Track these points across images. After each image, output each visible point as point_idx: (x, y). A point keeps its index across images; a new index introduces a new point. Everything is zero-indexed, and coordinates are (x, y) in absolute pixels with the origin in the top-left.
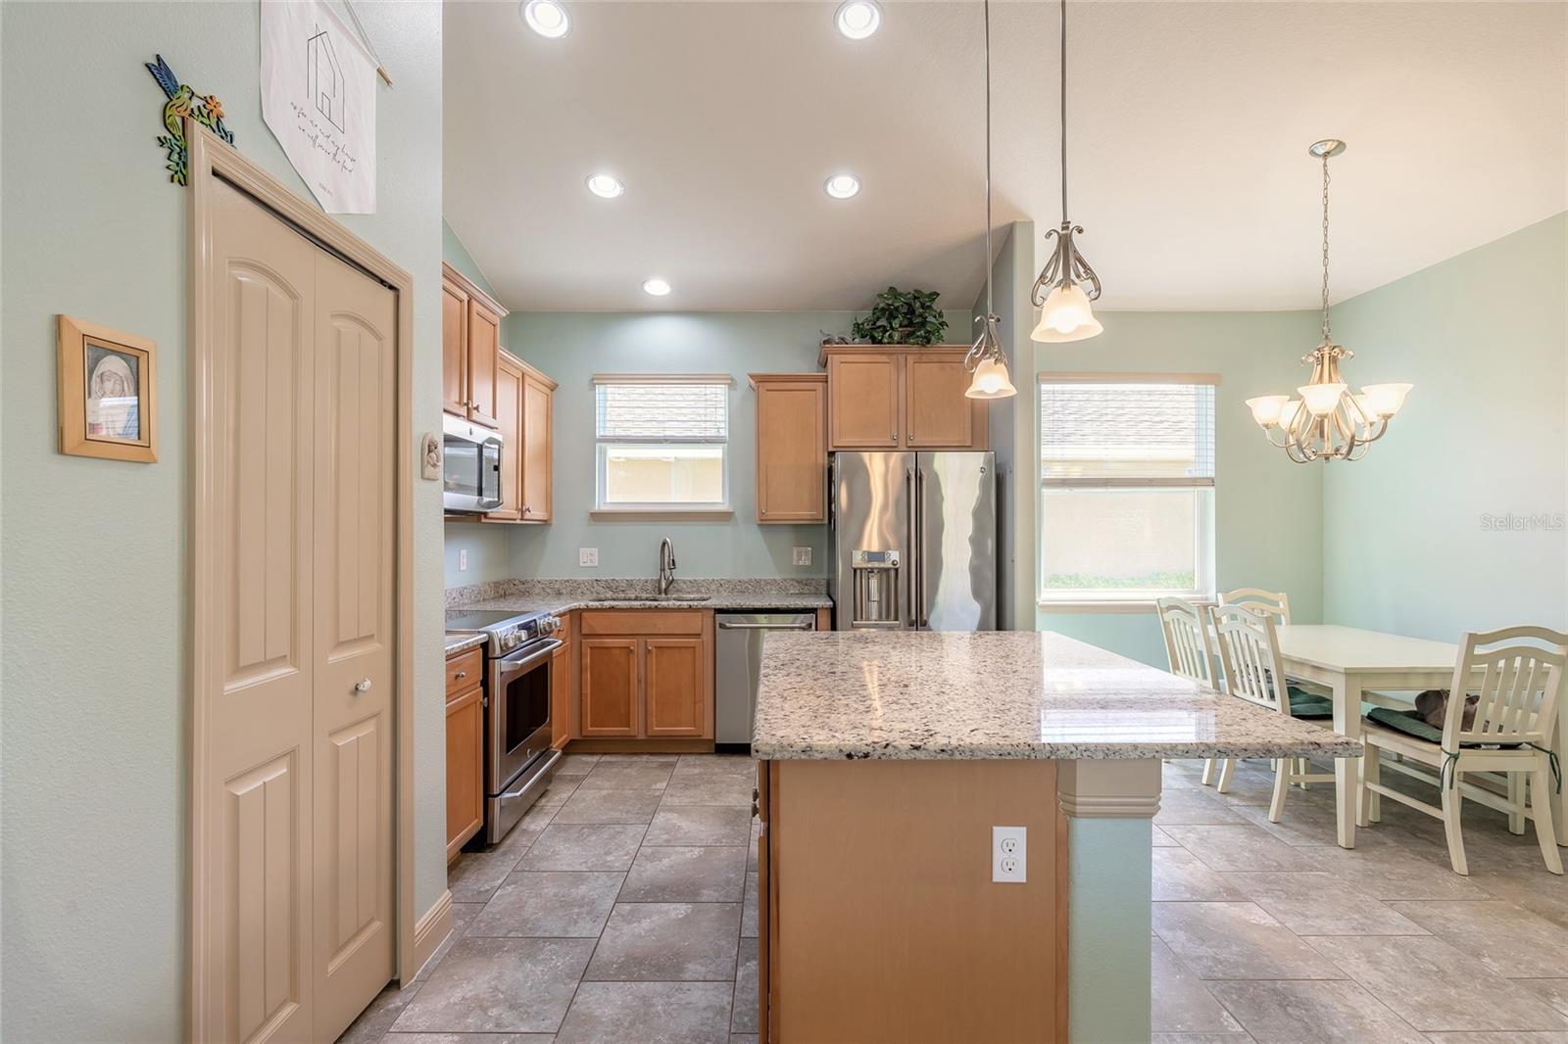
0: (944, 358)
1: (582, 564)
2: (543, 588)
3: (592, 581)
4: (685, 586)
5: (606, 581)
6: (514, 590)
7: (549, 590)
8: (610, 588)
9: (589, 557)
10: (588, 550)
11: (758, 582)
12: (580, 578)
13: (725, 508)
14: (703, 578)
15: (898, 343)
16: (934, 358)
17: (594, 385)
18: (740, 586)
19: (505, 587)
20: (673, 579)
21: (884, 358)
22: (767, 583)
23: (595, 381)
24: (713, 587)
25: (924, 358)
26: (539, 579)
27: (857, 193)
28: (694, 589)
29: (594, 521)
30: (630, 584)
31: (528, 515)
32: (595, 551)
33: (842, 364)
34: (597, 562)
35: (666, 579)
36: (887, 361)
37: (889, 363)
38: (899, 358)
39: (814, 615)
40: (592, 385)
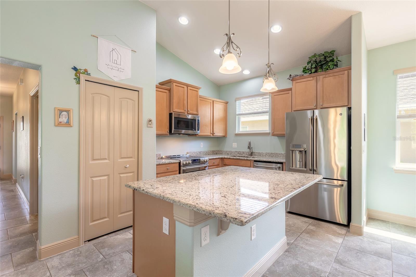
0: (335, 74)
1: (233, 147)
2: (225, 153)
3: (235, 151)
4: (257, 154)
5: (238, 152)
6: (219, 153)
9: (235, 145)
10: (234, 143)
11: (277, 154)
12: (233, 151)
13: (268, 132)
14: (261, 152)
15: (314, 73)
16: (331, 75)
18: (271, 155)
19: (217, 152)
20: (252, 152)
21: (311, 78)
22: (279, 154)
23: (236, 100)
25: (327, 76)
26: (224, 150)
27: (281, 30)
28: (259, 155)
29: (236, 136)
30: (243, 153)
31: (214, 135)
32: (236, 144)
33: (296, 84)
34: (236, 146)
35: (251, 152)
36: (313, 79)
37: (313, 80)
38: (317, 78)
39: (281, 164)
40: (236, 101)
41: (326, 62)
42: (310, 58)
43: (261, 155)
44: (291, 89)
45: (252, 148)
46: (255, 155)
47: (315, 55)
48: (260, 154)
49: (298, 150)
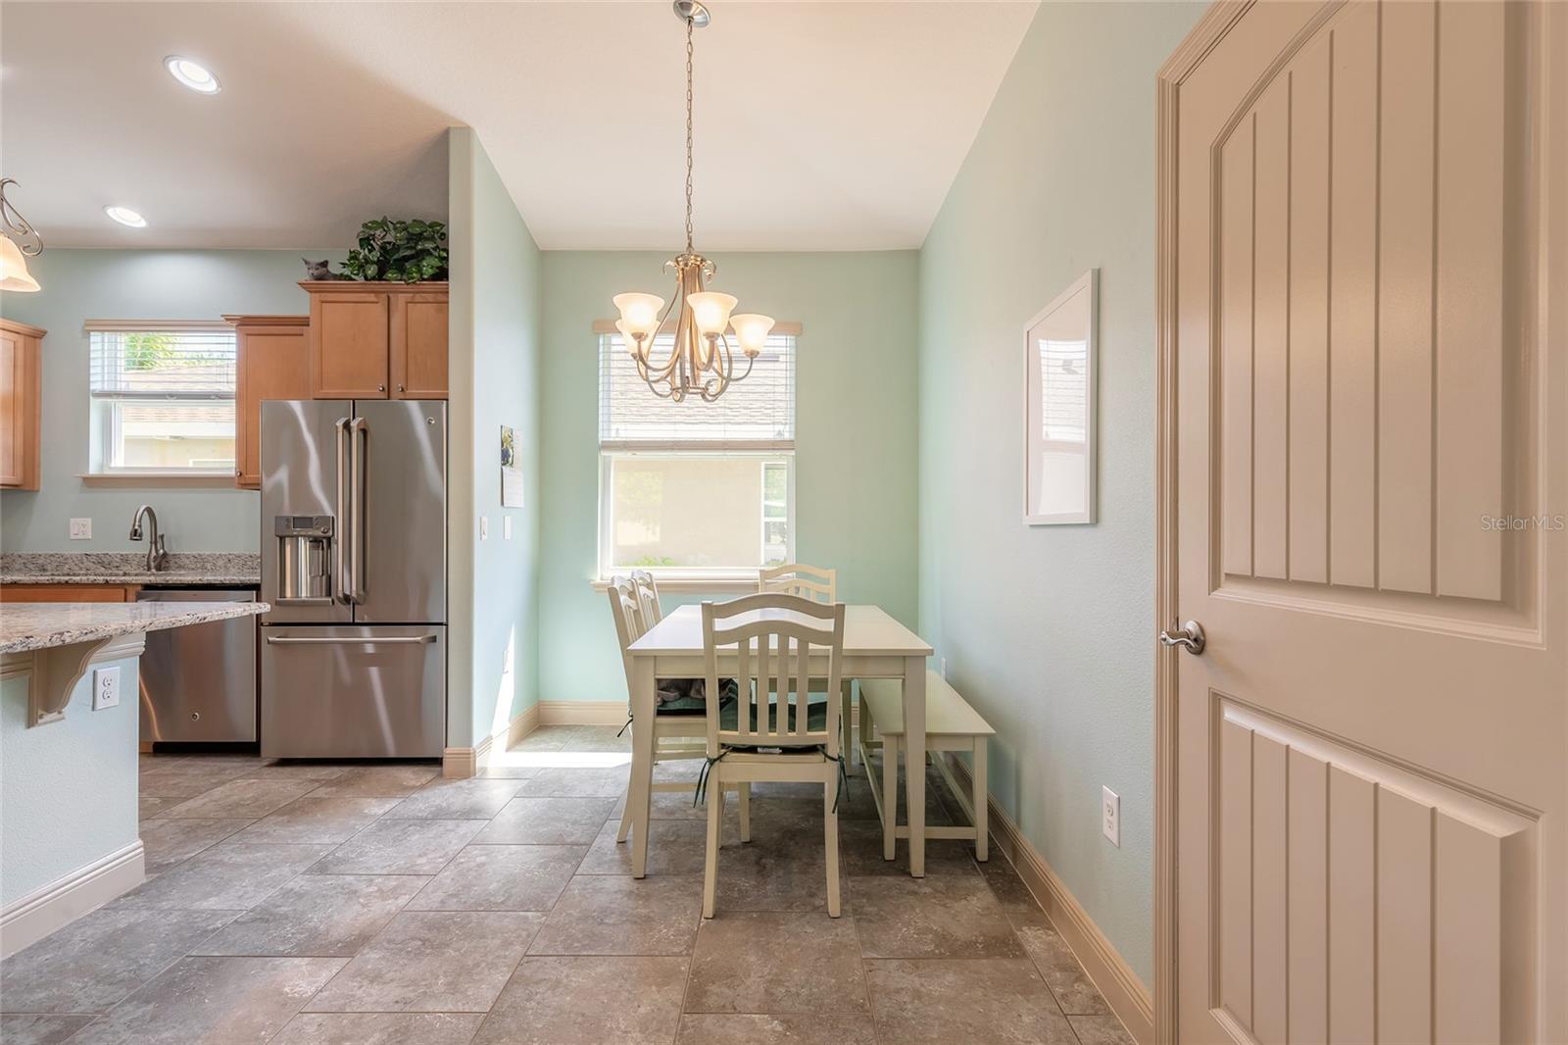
1: (71, 537)
2: (24, 563)
3: (81, 555)
4: (187, 561)
5: (97, 555)
7: (31, 566)
8: (102, 564)
9: (81, 528)
10: (81, 520)
12: (66, 553)
14: (207, 553)
16: (429, 297)
17: (89, 332)
20: (162, 552)
21: (372, 297)
23: (87, 328)
24: (220, 563)
25: (418, 298)
26: (20, 553)
29: (89, 487)
32: (89, 521)
33: (324, 304)
34: (90, 534)
35: (157, 551)
36: (376, 300)
37: (377, 303)
38: (389, 297)
39: (254, 592)
40: (87, 334)
41: (413, 252)
42: (365, 226)
43: (209, 566)
44: (304, 322)
45: (162, 537)
46: (180, 567)
47: (383, 224)
48: (201, 562)
49: (304, 536)
